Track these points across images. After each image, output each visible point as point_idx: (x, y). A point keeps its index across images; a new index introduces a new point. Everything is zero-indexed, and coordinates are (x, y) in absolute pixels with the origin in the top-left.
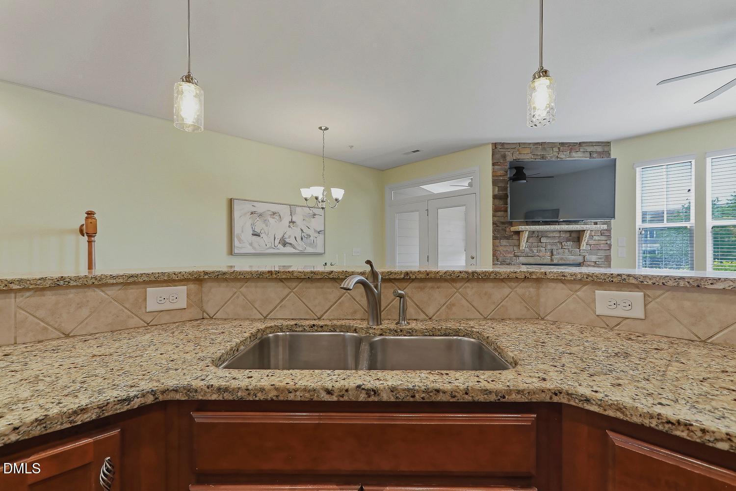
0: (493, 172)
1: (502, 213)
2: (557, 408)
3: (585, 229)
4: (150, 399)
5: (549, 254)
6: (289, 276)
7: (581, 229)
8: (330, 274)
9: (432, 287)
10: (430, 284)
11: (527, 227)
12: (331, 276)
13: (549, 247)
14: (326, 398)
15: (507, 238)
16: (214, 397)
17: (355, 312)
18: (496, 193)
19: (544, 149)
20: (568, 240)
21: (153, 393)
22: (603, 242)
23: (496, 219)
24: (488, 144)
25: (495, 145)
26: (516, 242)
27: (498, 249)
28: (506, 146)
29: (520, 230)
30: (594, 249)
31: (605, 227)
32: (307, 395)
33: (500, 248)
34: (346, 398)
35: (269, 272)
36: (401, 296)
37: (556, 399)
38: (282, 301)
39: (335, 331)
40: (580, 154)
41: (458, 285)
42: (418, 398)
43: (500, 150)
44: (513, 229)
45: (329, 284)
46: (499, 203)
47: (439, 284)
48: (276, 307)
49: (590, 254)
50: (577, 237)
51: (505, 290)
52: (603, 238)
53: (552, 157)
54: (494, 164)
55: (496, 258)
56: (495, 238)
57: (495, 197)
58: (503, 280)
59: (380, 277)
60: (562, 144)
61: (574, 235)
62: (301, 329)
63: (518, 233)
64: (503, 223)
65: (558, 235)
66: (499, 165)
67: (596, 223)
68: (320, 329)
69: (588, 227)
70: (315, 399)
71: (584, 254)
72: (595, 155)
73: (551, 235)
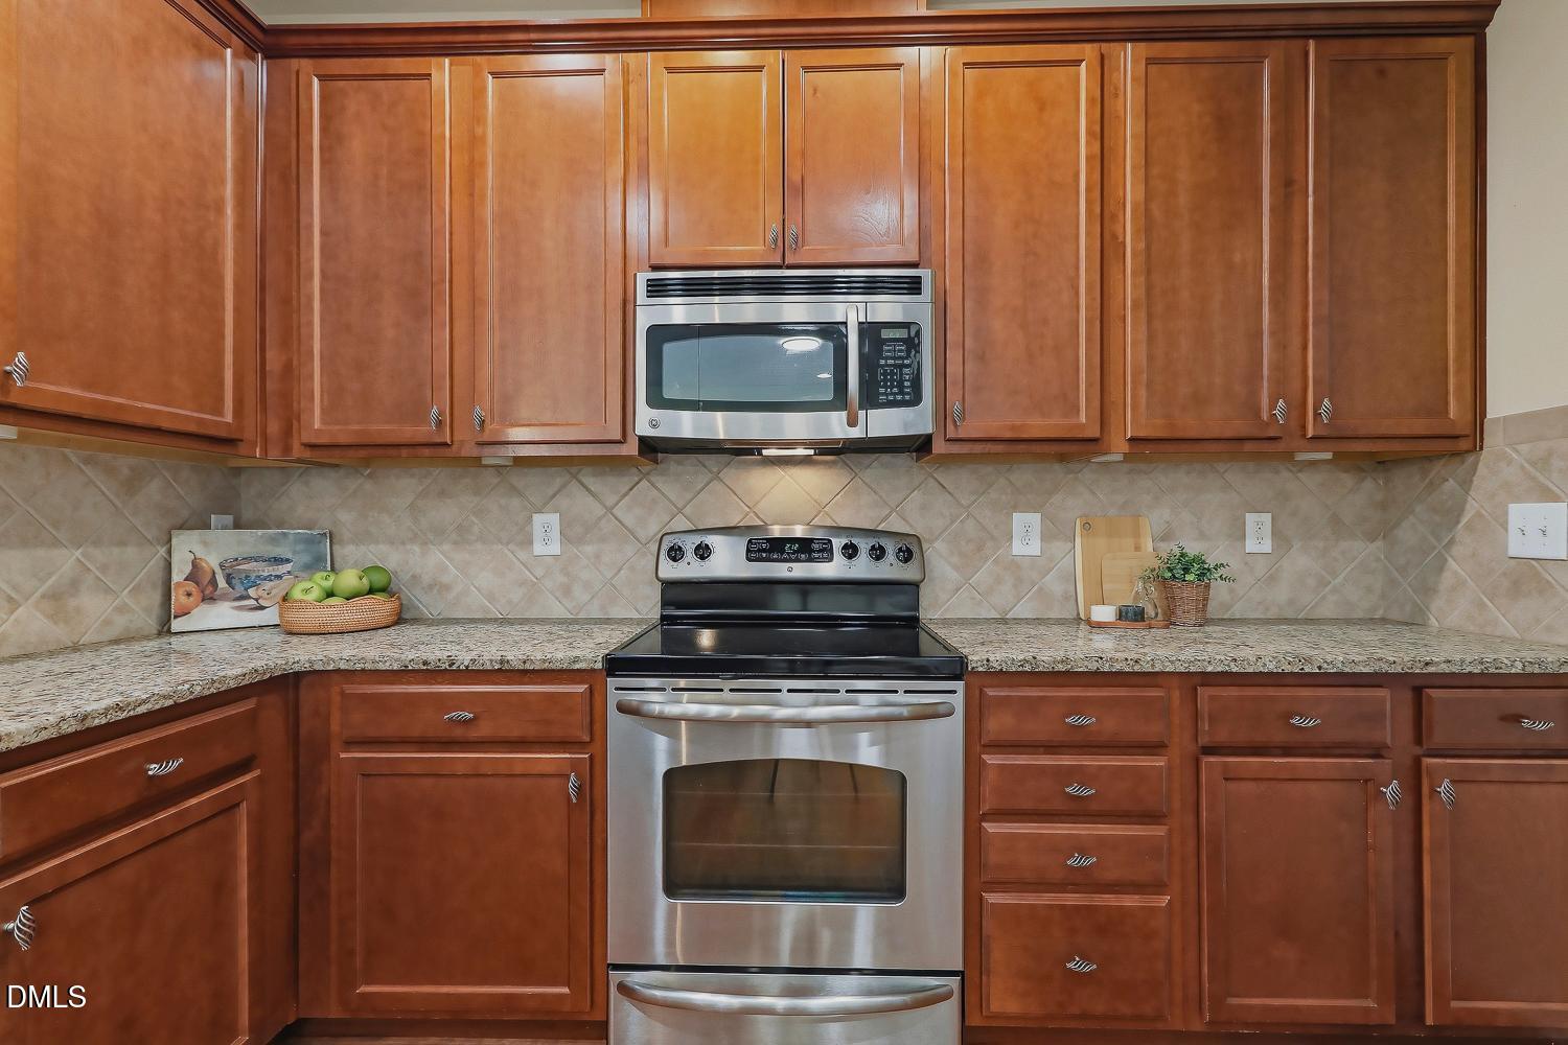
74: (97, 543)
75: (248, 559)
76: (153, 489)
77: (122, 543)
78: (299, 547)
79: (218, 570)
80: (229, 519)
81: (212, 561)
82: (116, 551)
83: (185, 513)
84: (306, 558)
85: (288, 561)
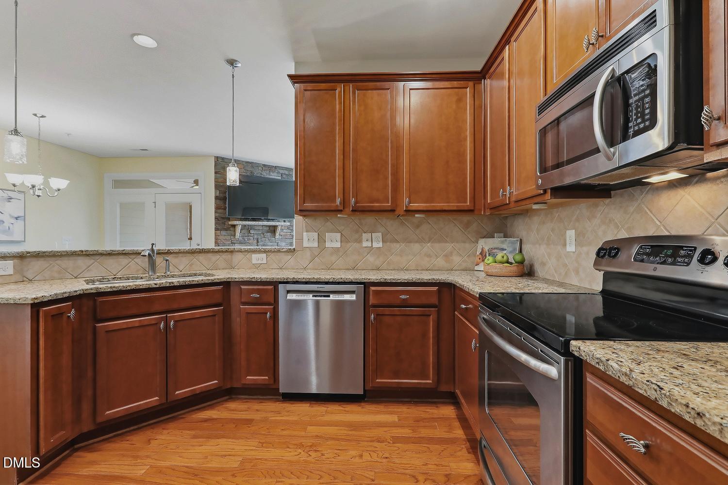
0: (215, 179)
1: (222, 210)
2: (229, 282)
3: (277, 225)
4: (82, 292)
5: (255, 241)
6: (95, 253)
7: (275, 225)
8: (123, 251)
9: (182, 256)
10: (180, 255)
11: (240, 222)
12: (124, 252)
13: (256, 237)
14: (155, 286)
15: (226, 230)
16: (109, 290)
17: (138, 271)
18: (218, 195)
19: (253, 167)
20: (268, 232)
21: (83, 290)
22: (288, 234)
23: (217, 215)
24: (212, 156)
25: (217, 158)
26: (232, 233)
27: (219, 238)
28: (225, 161)
29: (235, 224)
30: (284, 238)
31: (288, 224)
32: (147, 286)
33: (221, 237)
34: (162, 286)
35: (80, 251)
36: (167, 260)
37: (228, 280)
38: (88, 267)
39: (129, 280)
40: (275, 174)
41: (195, 255)
42: (187, 283)
43: (221, 163)
44: (231, 223)
45: (122, 257)
46: (221, 203)
47: (186, 255)
48: (84, 271)
49: (281, 241)
50: (273, 230)
51: (217, 256)
52: (289, 231)
53: (257, 173)
54: (216, 173)
55: (217, 244)
56: (216, 229)
57: (216, 198)
58: (216, 252)
59: (156, 251)
60: (264, 165)
61: (272, 228)
62: (106, 280)
63: (234, 226)
64: (223, 218)
65: (261, 228)
66: (220, 174)
67: (285, 221)
68: (119, 279)
69: (280, 224)
70: (150, 287)
71: (278, 242)
72: (284, 176)
73: (257, 228)
74: (457, 242)
75: (496, 248)
76: (474, 226)
77: (464, 242)
78: (510, 245)
79: (487, 252)
80: (502, 235)
81: (486, 249)
82: (462, 244)
83: (485, 233)
84: (511, 249)
85: (505, 250)
